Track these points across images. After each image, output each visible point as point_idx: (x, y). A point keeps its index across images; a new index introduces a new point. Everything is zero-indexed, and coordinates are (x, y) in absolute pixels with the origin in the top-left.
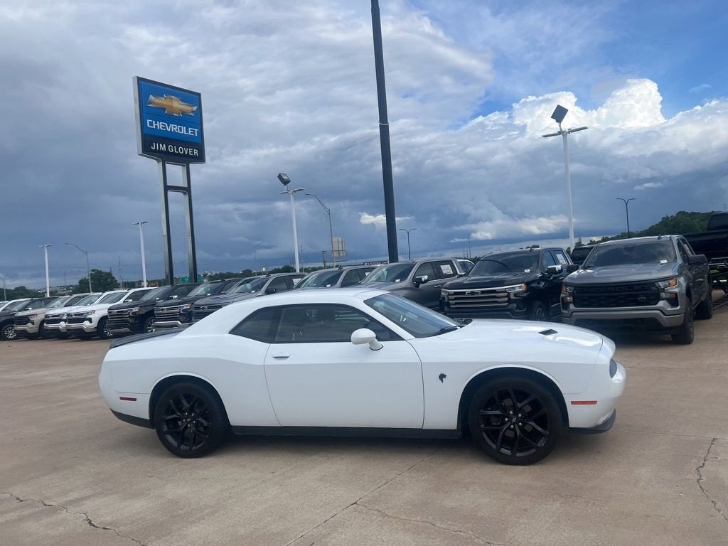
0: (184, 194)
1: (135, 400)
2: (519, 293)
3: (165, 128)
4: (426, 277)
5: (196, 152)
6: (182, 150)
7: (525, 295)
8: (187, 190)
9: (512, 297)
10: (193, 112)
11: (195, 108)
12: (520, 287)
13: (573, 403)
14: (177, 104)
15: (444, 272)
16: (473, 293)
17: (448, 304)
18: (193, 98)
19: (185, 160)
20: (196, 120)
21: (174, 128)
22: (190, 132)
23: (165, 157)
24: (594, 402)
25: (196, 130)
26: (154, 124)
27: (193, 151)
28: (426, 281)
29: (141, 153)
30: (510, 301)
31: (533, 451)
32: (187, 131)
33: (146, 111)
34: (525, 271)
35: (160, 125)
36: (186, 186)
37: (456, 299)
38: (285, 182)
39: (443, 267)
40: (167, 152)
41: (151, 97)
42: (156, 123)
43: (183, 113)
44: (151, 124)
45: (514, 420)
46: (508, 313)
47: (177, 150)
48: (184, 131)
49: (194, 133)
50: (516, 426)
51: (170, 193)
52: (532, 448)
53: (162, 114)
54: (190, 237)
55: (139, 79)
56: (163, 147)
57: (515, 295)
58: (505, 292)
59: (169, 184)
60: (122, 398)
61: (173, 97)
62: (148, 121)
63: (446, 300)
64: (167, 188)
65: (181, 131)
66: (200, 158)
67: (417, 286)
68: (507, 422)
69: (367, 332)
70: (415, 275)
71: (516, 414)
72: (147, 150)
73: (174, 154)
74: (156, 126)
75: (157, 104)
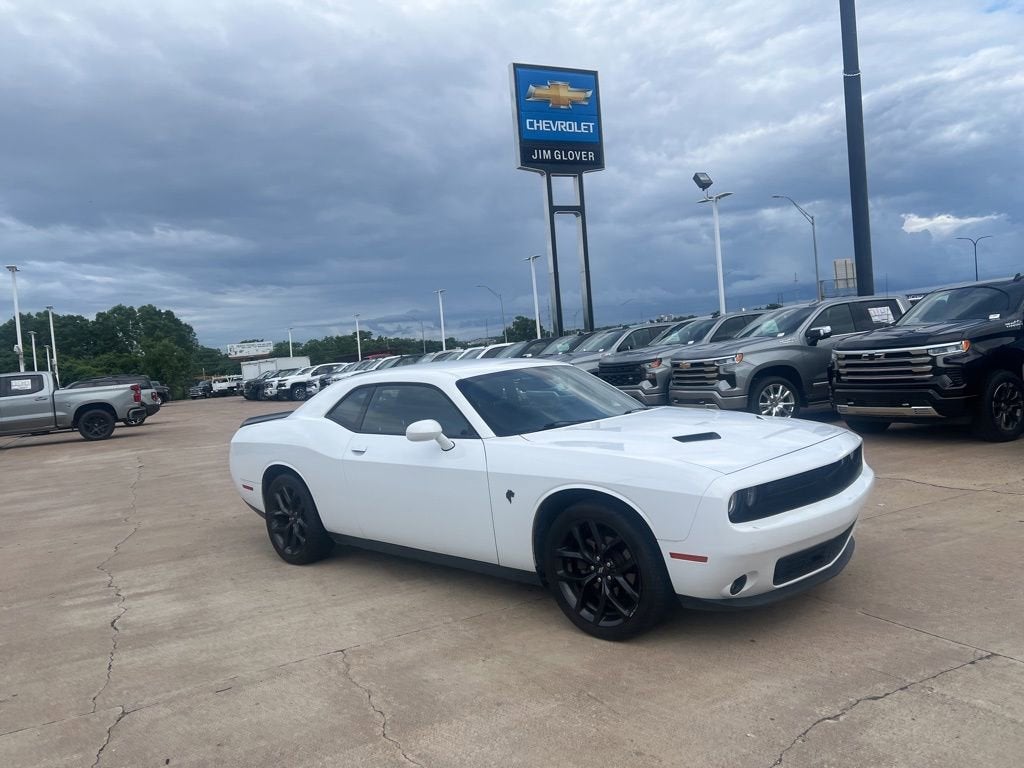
0: (577, 215)
1: (252, 489)
2: (955, 357)
3: (550, 127)
4: (828, 329)
5: (591, 155)
6: (573, 155)
7: (965, 360)
8: (580, 210)
9: (940, 363)
10: (587, 99)
11: (590, 93)
12: (957, 347)
13: (673, 555)
14: (565, 93)
15: (875, 319)
16: (871, 357)
17: (839, 375)
18: (587, 80)
19: (576, 169)
20: (591, 111)
21: (563, 126)
22: (585, 128)
23: (552, 168)
24: (704, 559)
25: (591, 124)
26: (536, 125)
27: (587, 154)
28: (827, 336)
29: (520, 166)
30: (937, 371)
31: (620, 621)
32: (579, 128)
33: (526, 108)
34: (992, 317)
35: (543, 125)
36: (579, 204)
37: (847, 366)
38: (704, 185)
39: (873, 311)
40: (553, 161)
41: (532, 88)
42: (538, 122)
43: (574, 103)
44: (532, 125)
45: (601, 570)
46: (930, 391)
47: (566, 156)
48: (575, 128)
49: (588, 129)
50: (604, 580)
51: (556, 215)
52: (619, 616)
53: (545, 109)
54: (584, 274)
55: (516, 66)
56: (547, 155)
57: (946, 360)
58: (927, 355)
59: (555, 204)
60: (245, 487)
61: (560, 83)
62: (528, 121)
63: (836, 368)
64: (553, 209)
65: (570, 128)
66: (598, 164)
67: (814, 343)
68: (591, 572)
69: (430, 426)
70: (811, 326)
71: (603, 561)
72: (527, 161)
73: (562, 161)
74: (538, 127)
75: (540, 96)
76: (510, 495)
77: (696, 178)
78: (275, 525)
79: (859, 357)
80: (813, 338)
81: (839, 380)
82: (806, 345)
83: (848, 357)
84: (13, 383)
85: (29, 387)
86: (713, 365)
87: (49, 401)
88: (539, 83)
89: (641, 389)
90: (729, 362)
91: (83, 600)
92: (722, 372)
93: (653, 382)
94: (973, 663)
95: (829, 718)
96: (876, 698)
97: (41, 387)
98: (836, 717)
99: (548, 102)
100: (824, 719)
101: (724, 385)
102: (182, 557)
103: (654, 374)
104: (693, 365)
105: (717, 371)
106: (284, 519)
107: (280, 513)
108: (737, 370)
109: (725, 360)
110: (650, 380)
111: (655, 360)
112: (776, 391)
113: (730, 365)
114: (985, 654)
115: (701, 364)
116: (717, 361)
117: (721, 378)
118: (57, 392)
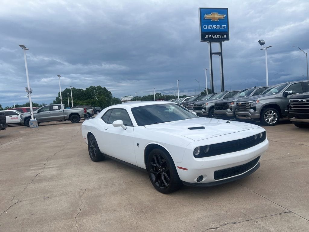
0: (220, 55)
3: (211, 28)
4: (291, 92)
5: (225, 36)
6: (219, 36)
8: (220, 54)
10: (224, 18)
11: (225, 16)
14: (217, 16)
16: (302, 101)
17: (291, 107)
18: (224, 11)
19: (220, 40)
20: (226, 21)
21: (215, 27)
22: (223, 27)
23: (211, 41)
24: (186, 169)
25: (225, 26)
26: (206, 27)
27: (224, 36)
28: (291, 94)
29: (201, 40)
31: (165, 187)
32: (221, 27)
33: (203, 22)
35: (209, 27)
36: (220, 52)
37: (294, 104)
38: (262, 44)
40: (212, 38)
41: (205, 15)
42: (207, 26)
43: (219, 19)
45: (161, 170)
47: (216, 36)
48: (219, 27)
49: (224, 27)
50: (162, 174)
51: (212, 56)
52: (165, 185)
53: (210, 22)
54: (221, 74)
55: (200, 8)
56: (210, 36)
59: (212, 52)
60: (85, 138)
61: (215, 13)
62: (204, 26)
63: (290, 105)
64: (212, 54)
65: (218, 27)
66: (227, 39)
68: (159, 171)
69: (120, 122)
70: (285, 91)
71: (162, 168)
72: (203, 39)
73: (215, 38)
74: (207, 28)
75: (208, 18)
76: (138, 145)
77: (259, 42)
78: (91, 150)
79: (298, 101)
80: (286, 95)
81: (291, 109)
82: (283, 97)
83: (294, 101)
84: (54, 107)
85: (58, 108)
86: (249, 104)
87: (63, 112)
88: (207, 14)
89: (227, 111)
90: (254, 103)
91: (36, 168)
92: (251, 106)
93: (231, 109)
94: (280, 214)
95: (213, 228)
96: (235, 223)
97: (61, 108)
98: (216, 228)
99: (211, 19)
100: (211, 228)
101: (252, 111)
102: (69, 157)
103: (231, 107)
104: (242, 104)
105: (250, 106)
106: (92, 148)
107: (91, 146)
108: (257, 105)
109: (253, 102)
110: (230, 109)
111: (232, 102)
112: (271, 113)
113: (254, 104)
114: (287, 211)
115: (245, 103)
116: (250, 102)
117: (251, 108)
118: (65, 110)
